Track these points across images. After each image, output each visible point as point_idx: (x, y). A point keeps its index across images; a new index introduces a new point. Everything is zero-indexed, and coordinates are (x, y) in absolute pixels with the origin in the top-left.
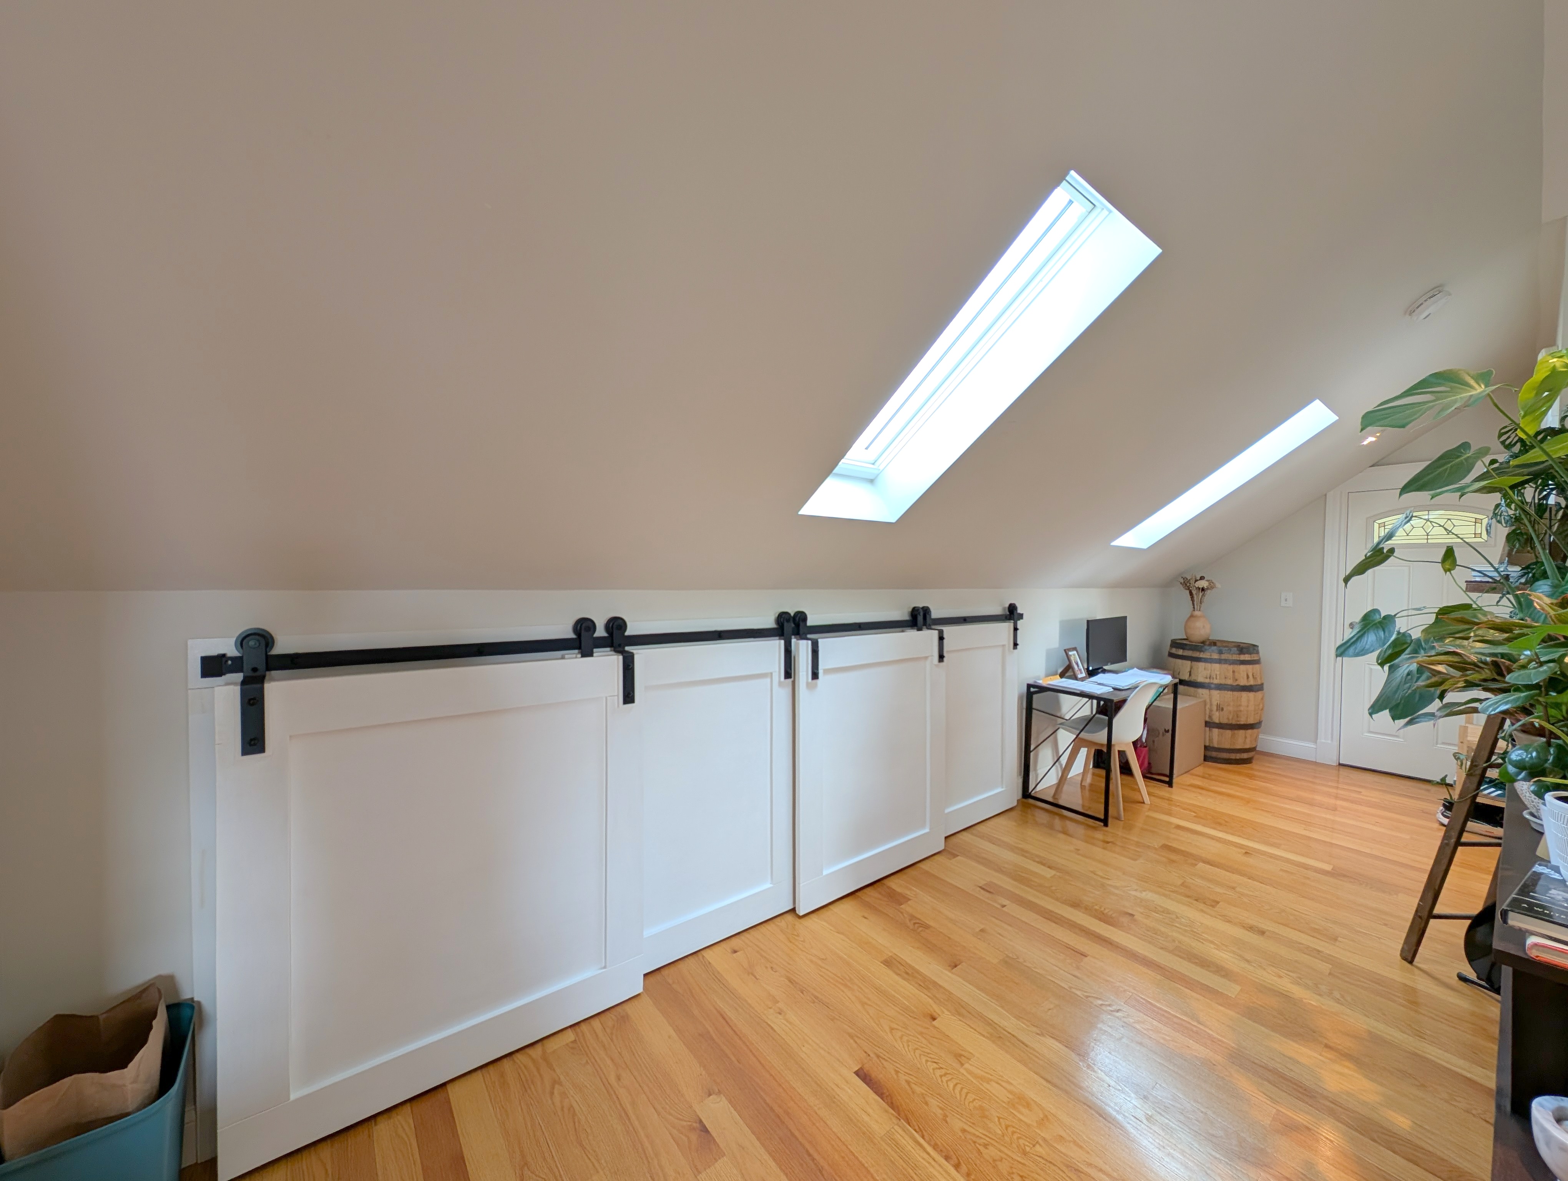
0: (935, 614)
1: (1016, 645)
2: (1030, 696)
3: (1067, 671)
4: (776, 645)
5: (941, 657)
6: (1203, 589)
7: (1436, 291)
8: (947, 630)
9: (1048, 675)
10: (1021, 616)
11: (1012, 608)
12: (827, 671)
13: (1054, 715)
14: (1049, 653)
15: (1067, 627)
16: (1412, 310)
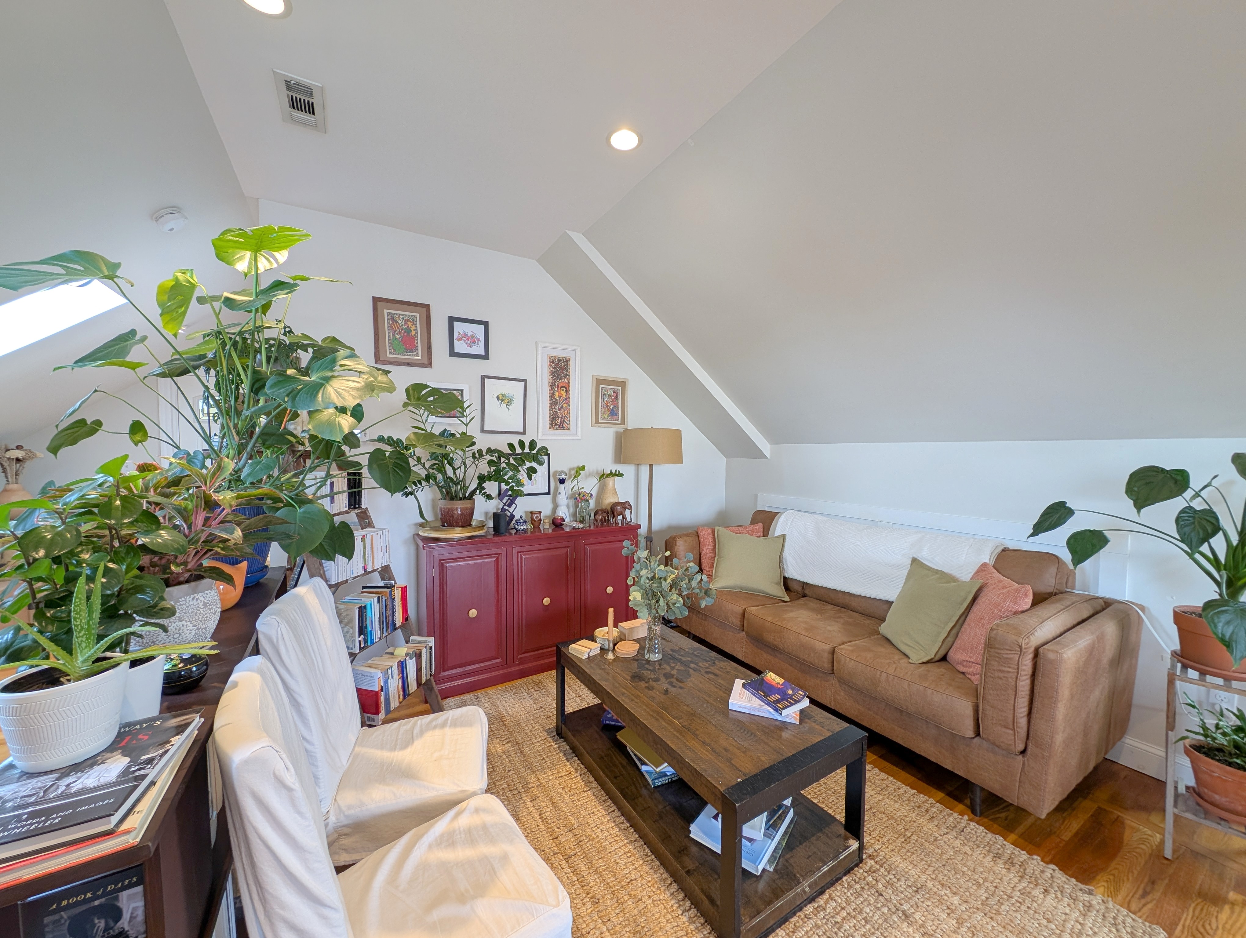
6: (18, 460)
16: (157, 216)
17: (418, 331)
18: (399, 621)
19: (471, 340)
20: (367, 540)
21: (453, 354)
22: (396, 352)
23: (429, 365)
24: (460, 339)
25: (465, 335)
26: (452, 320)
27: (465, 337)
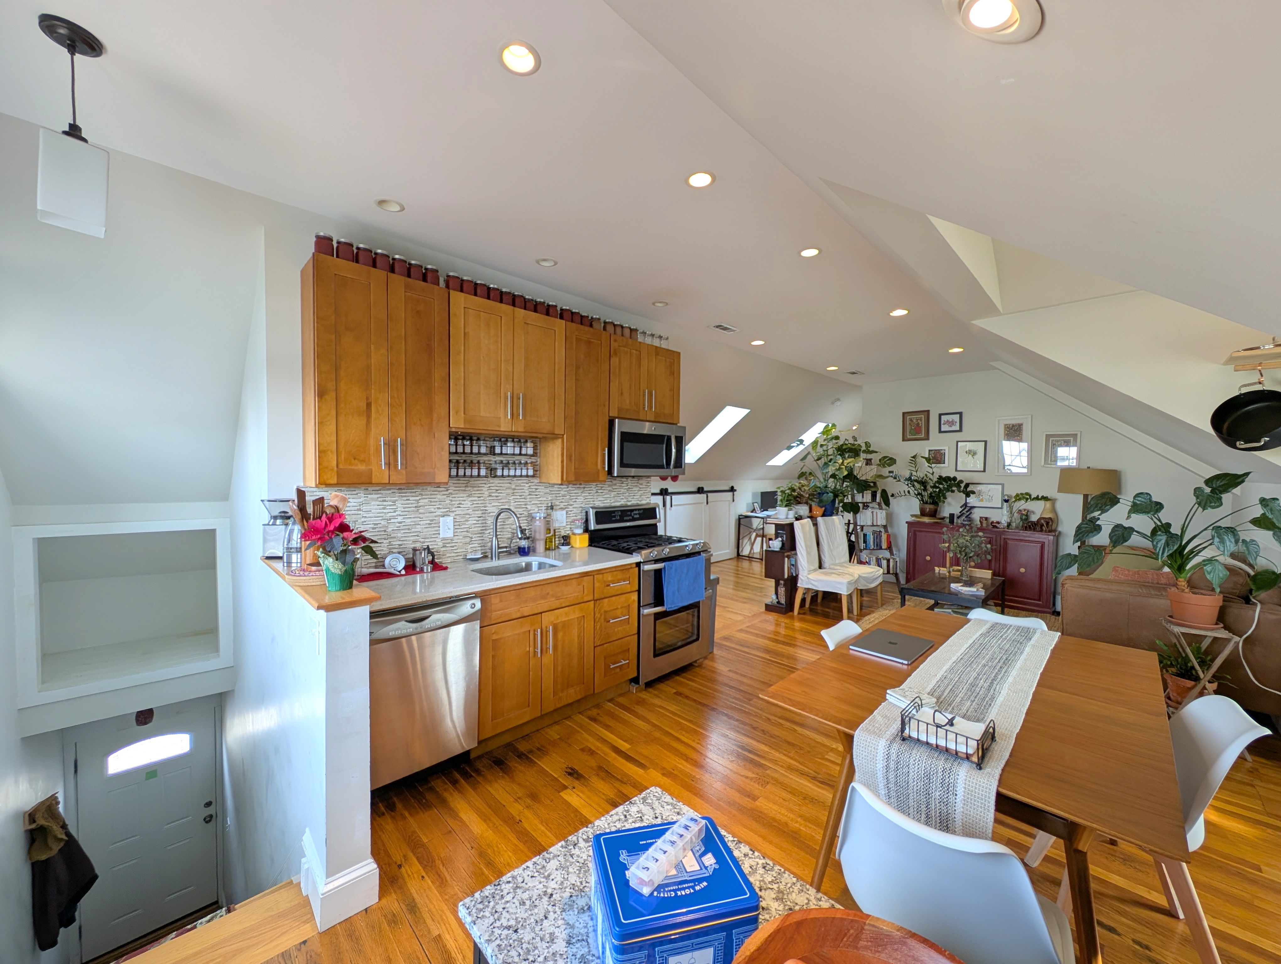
0: (705, 489)
1: (733, 501)
2: (739, 519)
3: (753, 511)
4: (661, 498)
5: (707, 503)
7: (838, 400)
8: (709, 494)
9: (747, 511)
10: (735, 490)
11: (732, 487)
12: (675, 505)
13: (749, 526)
14: (748, 504)
15: (754, 494)
16: (833, 403)
17: (923, 424)
18: (884, 545)
19: (952, 423)
20: (875, 513)
21: (940, 431)
22: (912, 435)
23: (928, 439)
24: (944, 424)
25: (948, 421)
26: (940, 415)
27: (948, 422)
